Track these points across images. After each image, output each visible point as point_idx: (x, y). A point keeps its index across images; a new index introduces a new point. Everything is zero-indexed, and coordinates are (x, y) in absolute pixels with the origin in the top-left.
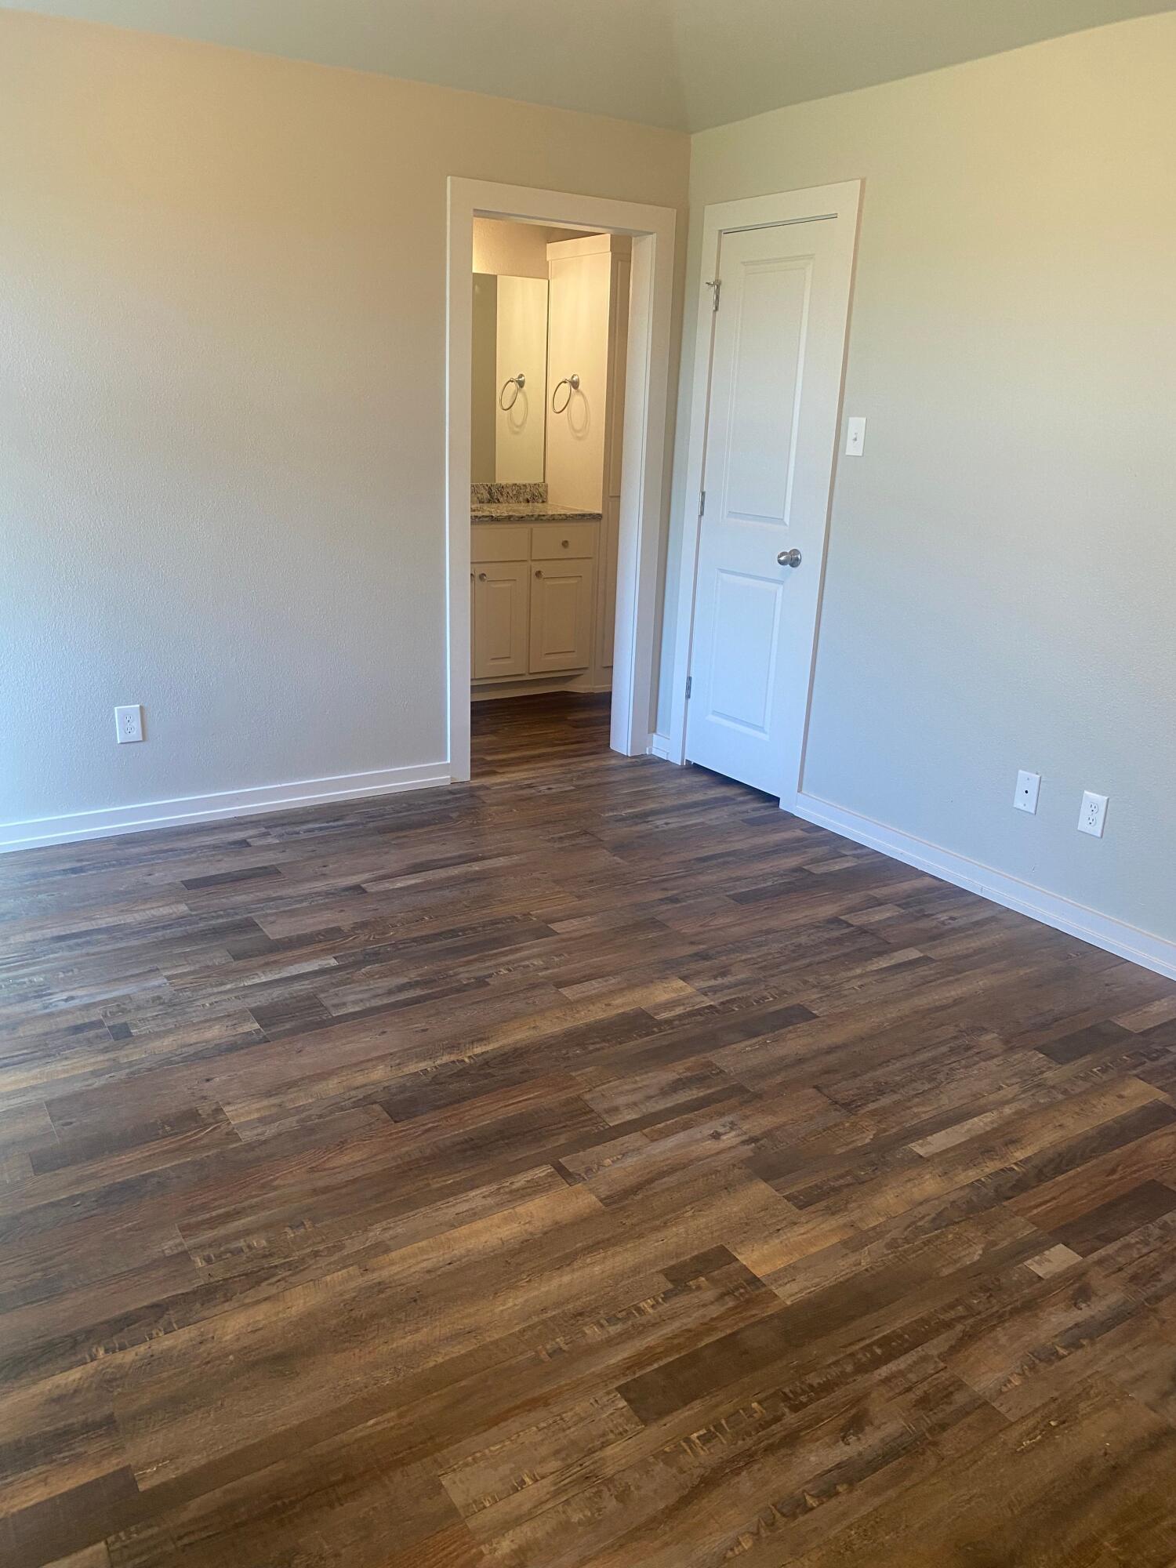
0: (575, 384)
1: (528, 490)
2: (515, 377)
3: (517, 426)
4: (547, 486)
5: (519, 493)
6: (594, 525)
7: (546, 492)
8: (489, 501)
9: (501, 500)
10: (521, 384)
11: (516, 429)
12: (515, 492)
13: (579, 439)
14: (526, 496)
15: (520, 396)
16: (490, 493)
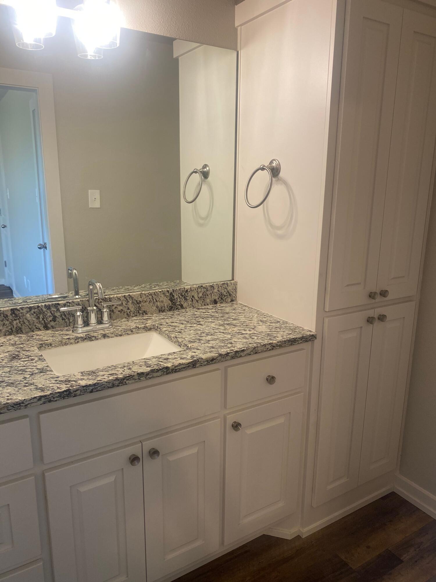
0: (275, 172)
1: (216, 290)
2: (199, 167)
3: (202, 219)
4: (236, 284)
5: (205, 295)
6: (307, 346)
7: (235, 290)
8: (171, 309)
9: (185, 305)
10: (205, 175)
11: (201, 222)
12: (201, 295)
13: (280, 237)
14: (214, 297)
15: (204, 188)
16: (171, 300)
